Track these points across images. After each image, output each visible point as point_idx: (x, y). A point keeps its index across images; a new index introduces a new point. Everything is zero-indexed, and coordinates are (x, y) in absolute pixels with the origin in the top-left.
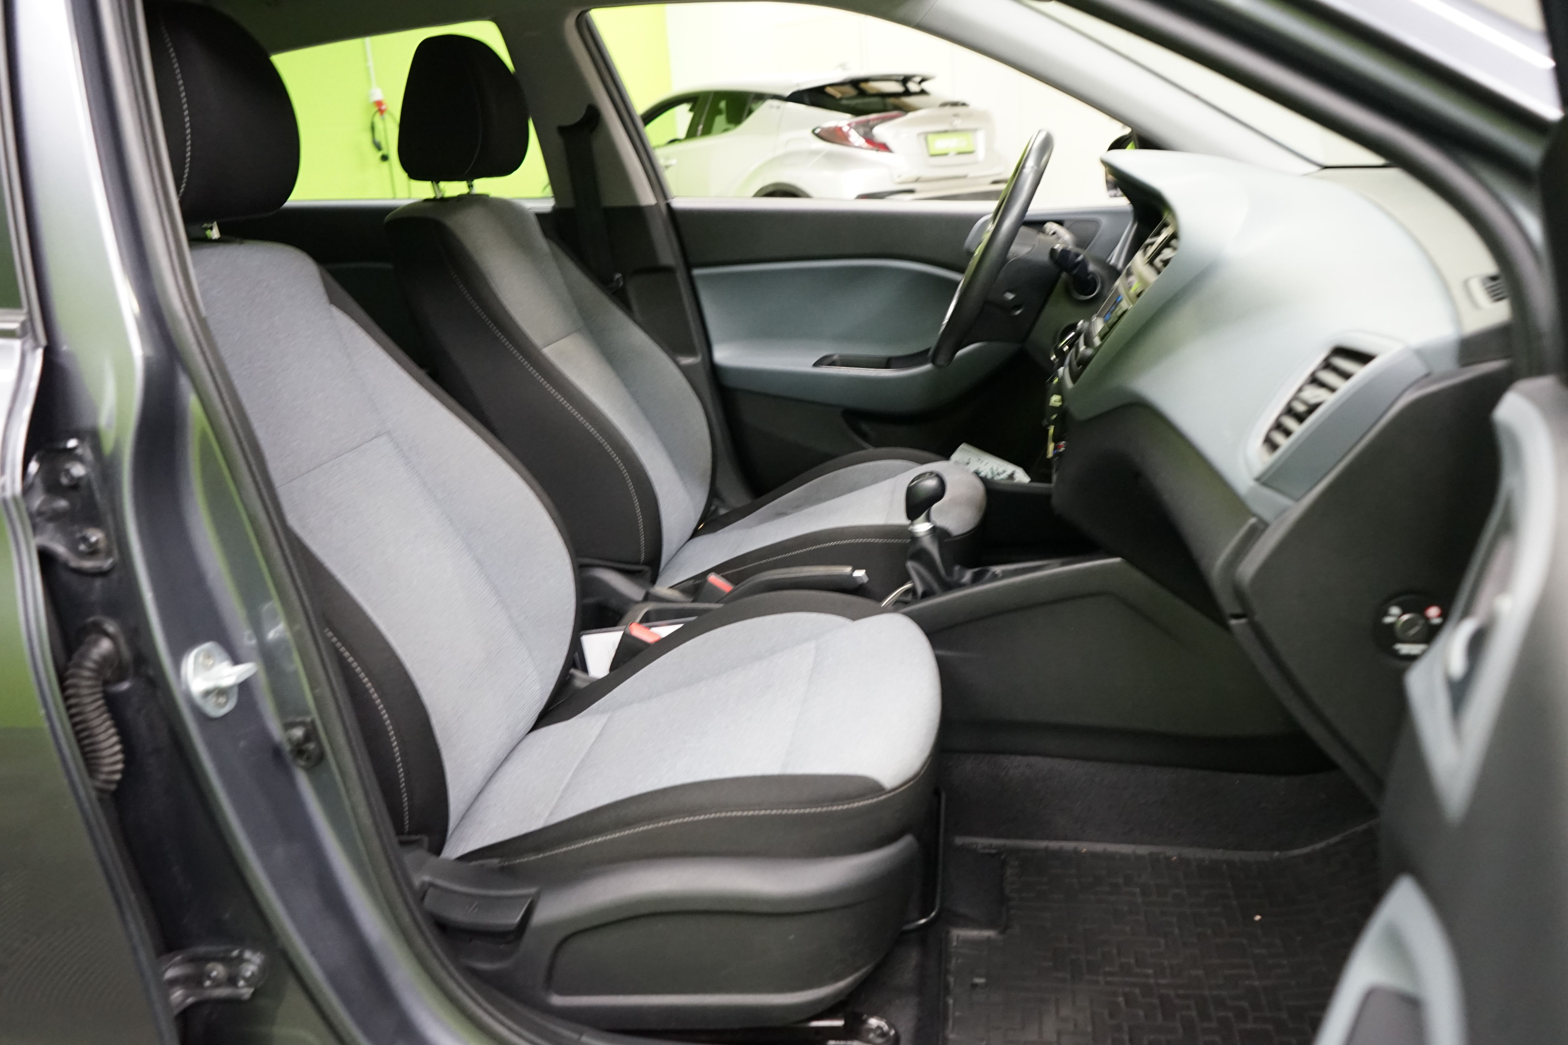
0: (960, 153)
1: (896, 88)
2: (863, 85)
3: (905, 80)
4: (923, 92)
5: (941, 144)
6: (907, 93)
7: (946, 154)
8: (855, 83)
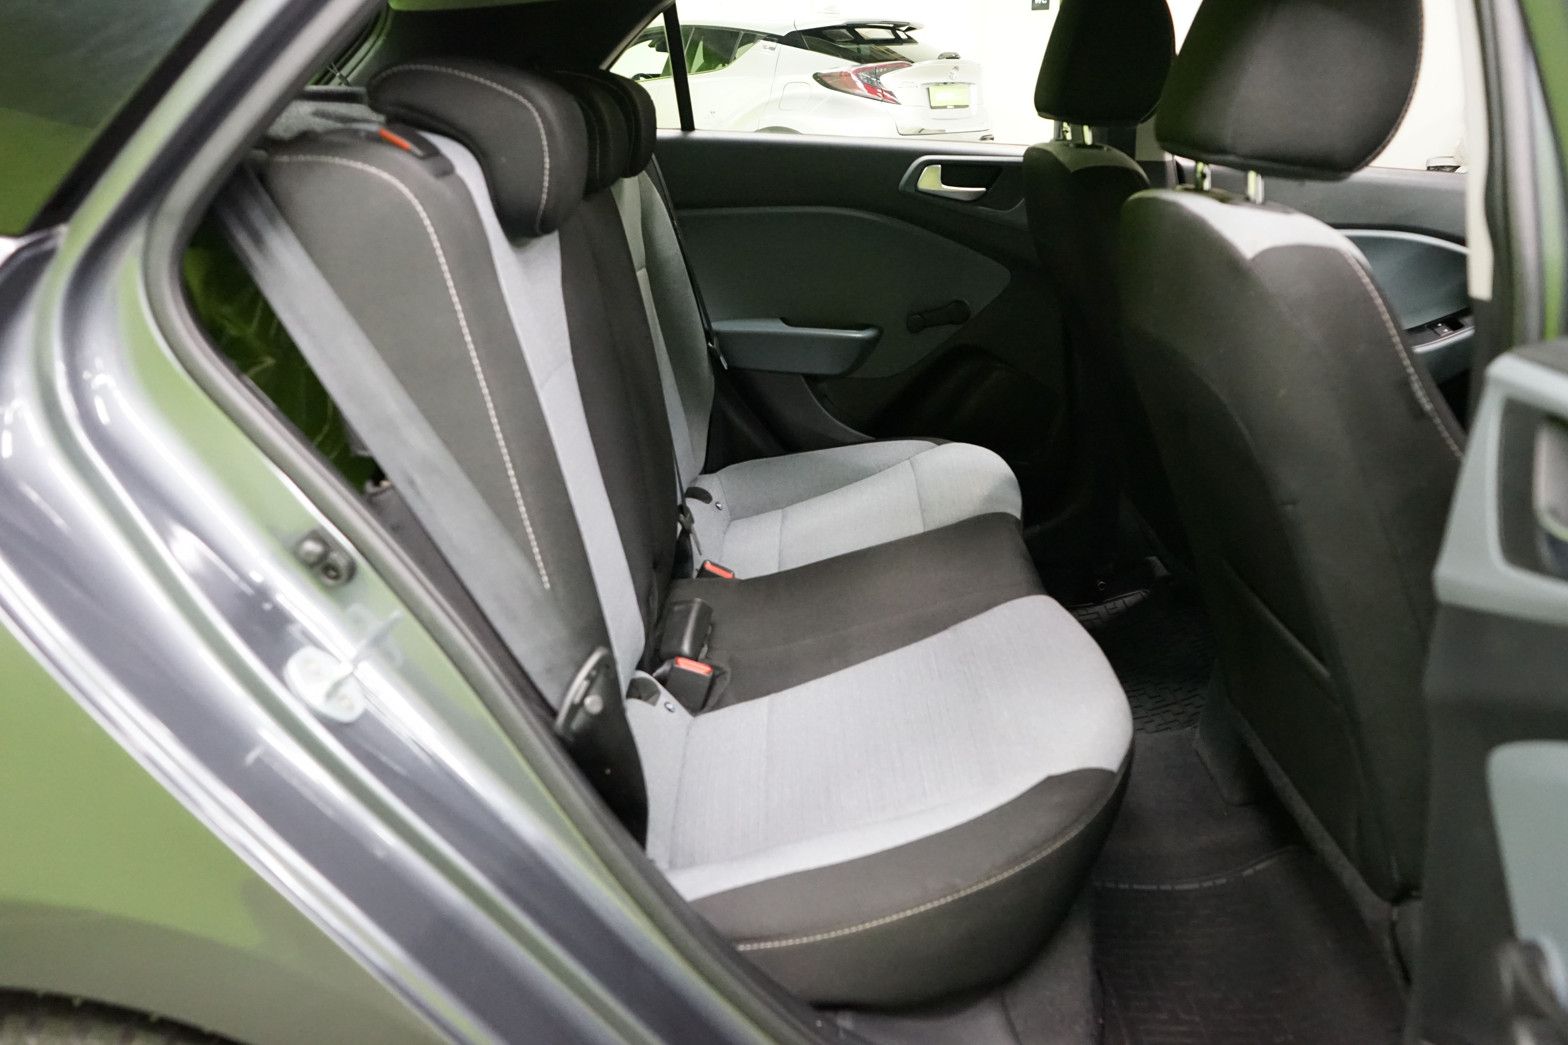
0: (956, 107)
1: (887, 35)
2: (859, 31)
3: (894, 28)
4: (910, 40)
5: (940, 96)
6: (898, 41)
7: (945, 107)
8: (851, 28)
